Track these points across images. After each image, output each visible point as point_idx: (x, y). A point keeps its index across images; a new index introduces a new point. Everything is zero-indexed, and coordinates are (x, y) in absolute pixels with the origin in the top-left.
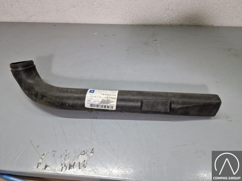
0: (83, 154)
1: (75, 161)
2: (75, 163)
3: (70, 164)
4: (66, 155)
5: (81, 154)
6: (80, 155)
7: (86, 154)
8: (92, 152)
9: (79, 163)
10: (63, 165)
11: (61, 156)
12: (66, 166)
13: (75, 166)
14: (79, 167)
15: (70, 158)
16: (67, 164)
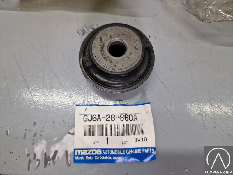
1: (56, 149)
2: (56, 152)
3: (45, 154)
4: (35, 134)
5: (69, 133)
6: (66, 134)
9: (67, 152)
10: (31, 157)
11: (25, 135)
12: (37, 158)
13: (56, 158)
14: (67, 160)
15: (44, 142)
16: (39, 155)
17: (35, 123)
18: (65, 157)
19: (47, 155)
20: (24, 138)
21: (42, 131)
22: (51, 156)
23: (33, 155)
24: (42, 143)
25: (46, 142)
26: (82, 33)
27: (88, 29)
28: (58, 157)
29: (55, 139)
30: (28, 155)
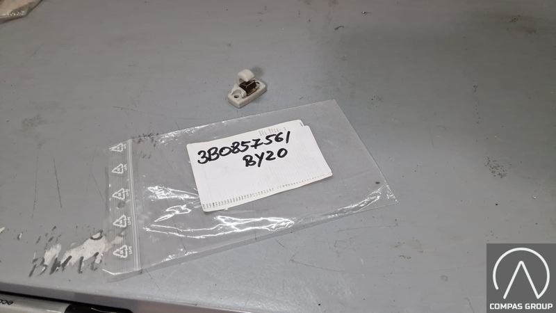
2: (70, 257)
3: (56, 259)
4: (51, 239)
5: (92, 238)
6: (87, 239)
7: (104, 238)
8: (122, 234)
9: (82, 258)
10: (38, 263)
11: (39, 239)
12: (46, 263)
13: (68, 264)
14: (80, 267)
15: (59, 247)
16: (48, 261)
17: (55, 227)
18: (78, 264)
19: (58, 260)
20: (37, 242)
21: (60, 236)
22: (62, 262)
23: (42, 260)
25: (62, 247)
28: (70, 264)
29: (73, 244)
30: (35, 260)
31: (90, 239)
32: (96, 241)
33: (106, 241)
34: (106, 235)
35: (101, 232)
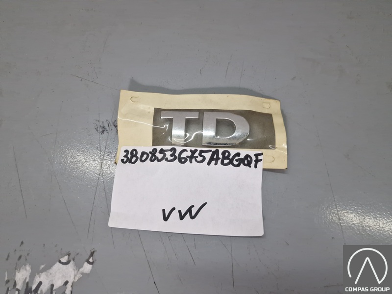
0: (64, 260)
3: (27, 284)
4: (20, 257)
5: (60, 262)
7: (72, 262)
8: (91, 260)
9: (52, 286)
10: (11, 284)
11: (8, 256)
13: (39, 291)
15: (28, 268)
16: (20, 284)
17: (22, 243)
18: (50, 291)
19: (30, 285)
20: (7, 259)
21: (28, 254)
22: (34, 287)
23: (14, 283)
24: (26, 269)
25: (31, 269)
26: (101, 130)
27: (109, 125)
28: (42, 291)
29: (42, 266)
30: (7, 282)
31: (58, 263)
32: (64, 266)
33: (75, 268)
34: (74, 260)
35: (69, 255)
